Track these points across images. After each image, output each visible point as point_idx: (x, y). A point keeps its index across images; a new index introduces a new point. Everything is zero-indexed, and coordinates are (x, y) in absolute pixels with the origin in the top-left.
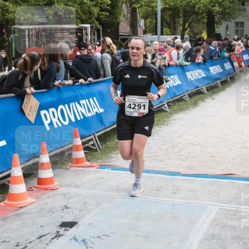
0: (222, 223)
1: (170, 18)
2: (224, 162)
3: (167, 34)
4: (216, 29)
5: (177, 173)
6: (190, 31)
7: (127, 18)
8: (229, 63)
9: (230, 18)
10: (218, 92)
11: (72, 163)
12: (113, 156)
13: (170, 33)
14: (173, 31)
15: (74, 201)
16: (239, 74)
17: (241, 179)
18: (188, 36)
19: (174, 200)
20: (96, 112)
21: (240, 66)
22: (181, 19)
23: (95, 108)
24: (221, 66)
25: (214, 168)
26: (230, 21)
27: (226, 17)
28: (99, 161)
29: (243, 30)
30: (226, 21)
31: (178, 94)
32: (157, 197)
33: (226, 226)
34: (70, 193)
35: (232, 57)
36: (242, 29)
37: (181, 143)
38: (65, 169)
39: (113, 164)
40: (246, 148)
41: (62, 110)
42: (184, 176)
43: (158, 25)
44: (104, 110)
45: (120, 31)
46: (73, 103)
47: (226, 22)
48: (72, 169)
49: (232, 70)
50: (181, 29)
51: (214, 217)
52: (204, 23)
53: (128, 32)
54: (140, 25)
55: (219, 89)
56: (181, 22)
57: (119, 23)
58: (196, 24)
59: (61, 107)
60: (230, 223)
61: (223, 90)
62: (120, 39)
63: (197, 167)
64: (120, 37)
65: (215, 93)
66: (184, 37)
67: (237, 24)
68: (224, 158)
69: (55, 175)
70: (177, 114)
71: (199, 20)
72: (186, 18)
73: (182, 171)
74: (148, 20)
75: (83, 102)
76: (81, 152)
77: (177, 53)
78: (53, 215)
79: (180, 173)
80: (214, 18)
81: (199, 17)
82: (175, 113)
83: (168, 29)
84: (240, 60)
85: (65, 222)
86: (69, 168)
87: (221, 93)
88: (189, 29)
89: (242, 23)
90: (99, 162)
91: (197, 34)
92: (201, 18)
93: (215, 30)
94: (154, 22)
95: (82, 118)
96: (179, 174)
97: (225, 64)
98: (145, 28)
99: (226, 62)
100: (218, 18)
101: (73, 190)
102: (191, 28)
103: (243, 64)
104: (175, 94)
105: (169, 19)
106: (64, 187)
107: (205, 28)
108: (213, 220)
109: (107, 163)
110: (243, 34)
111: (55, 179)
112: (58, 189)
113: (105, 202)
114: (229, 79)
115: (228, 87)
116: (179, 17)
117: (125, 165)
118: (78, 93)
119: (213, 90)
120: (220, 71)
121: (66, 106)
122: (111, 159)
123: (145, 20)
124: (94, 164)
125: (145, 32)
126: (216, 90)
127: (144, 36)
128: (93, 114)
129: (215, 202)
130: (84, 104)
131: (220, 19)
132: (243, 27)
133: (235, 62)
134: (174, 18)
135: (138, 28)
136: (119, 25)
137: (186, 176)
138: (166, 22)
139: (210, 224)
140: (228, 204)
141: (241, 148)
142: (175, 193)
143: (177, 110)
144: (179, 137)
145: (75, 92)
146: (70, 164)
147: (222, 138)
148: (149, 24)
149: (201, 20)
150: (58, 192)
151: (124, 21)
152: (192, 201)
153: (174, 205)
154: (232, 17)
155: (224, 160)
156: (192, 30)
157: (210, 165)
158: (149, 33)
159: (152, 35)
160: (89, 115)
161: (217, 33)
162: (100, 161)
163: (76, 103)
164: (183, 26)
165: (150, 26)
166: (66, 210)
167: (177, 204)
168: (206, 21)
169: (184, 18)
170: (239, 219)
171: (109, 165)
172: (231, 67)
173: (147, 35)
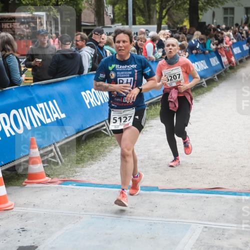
0: (207, 243)
1: (144, 3)
2: (210, 175)
3: (140, 24)
4: (200, 17)
5: (154, 187)
6: (168, 19)
7: (90, 5)
8: (216, 58)
9: (216, 3)
10: (203, 93)
11: (29, 179)
12: (77, 169)
13: (144, 22)
14: (148, 20)
15: (33, 223)
16: (229, 71)
17: (230, 193)
18: (167, 26)
19: (151, 219)
20: (57, 118)
21: (230, 62)
22: (157, 5)
23: (55, 113)
24: (206, 62)
25: (198, 182)
26: (218, 7)
27: (213, 1)
28: (60, 176)
29: (233, 18)
30: (212, 6)
31: (155, 96)
32: (131, 216)
33: (212, 247)
34: (27, 213)
35: (219, 50)
36: (232, 16)
37: (158, 153)
38: (20, 186)
39: (78, 179)
40: (235, 157)
41: (15, 116)
42: (163, 191)
43: (129, 13)
44: (66, 115)
45: (82, 20)
46: (28, 108)
47: (213, 8)
48: (28, 185)
49: (220, 67)
50: (158, 17)
51: (199, 237)
52: (186, 9)
53: (93, 21)
54: (107, 13)
55: (204, 89)
56: (158, 9)
57: (81, 10)
58: (175, 11)
59: (14, 112)
60: (217, 243)
61: (209, 90)
62: (82, 30)
63: (178, 180)
64: (83, 28)
65: (200, 94)
66: (161, 27)
67: (226, 9)
68: (210, 170)
69: (8, 194)
70: (153, 119)
71: (179, 6)
72: (164, 4)
73: (161, 185)
74: (117, 6)
75: (40, 105)
76: (39, 165)
77: (153, 46)
78: (8, 239)
79: (158, 187)
80: (198, 3)
81: (180, 2)
82: (152, 119)
83: (141, 18)
84: (229, 55)
85: (23, 247)
86: (25, 185)
87: (206, 94)
88: (167, 17)
89: (232, 9)
90: (61, 178)
91: (178, 23)
92: (182, 3)
93: (198, 18)
94: (124, 8)
95: (40, 125)
96: (156, 189)
97: (211, 59)
98: (114, 16)
99: (212, 57)
100: (202, 3)
101: (30, 210)
102: (169, 16)
103: (233, 59)
104: (151, 96)
105: (142, 5)
106: (19, 207)
107: (186, 16)
108: (197, 240)
109: (71, 179)
110: (233, 22)
111: (9, 198)
112: (12, 209)
113: (70, 223)
114: (216, 77)
115: (215, 87)
116: (155, 3)
117: (93, 180)
118: (34, 95)
119: (197, 91)
120: (205, 68)
121: (20, 110)
122: (76, 173)
123: (113, 7)
124: (55, 179)
125: (113, 21)
126: (200, 90)
127: (113, 26)
128: (53, 120)
129: (200, 220)
130: (41, 109)
131: (205, 4)
132: (233, 13)
133: (224, 56)
134: (148, 3)
135: (105, 16)
136: (81, 13)
137: (166, 191)
138: (139, 9)
139: (193, 245)
140: (215, 222)
141: (230, 157)
142: (152, 211)
143: (154, 115)
144: (157, 146)
145: (31, 94)
146: (26, 180)
147: (208, 147)
148: (118, 11)
149: (182, 6)
150: (12, 213)
151: (88, 9)
152: (172, 220)
153: (151, 225)
154: (219, 2)
155: (209, 172)
156: (171, 17)
157: (193, 178)
158: (118, 23)
159: (123, 25)
160: (48, 121)
161: (202, 21)
162: (63, 176)
163: (32, 107)
164: (159, 13)
165: (119, 14)
166: (23, 233)
167: (155, 223)
168: (188, 7)
169: (161, 4)
170: (227, 239)
171: (74, 181)
172: (218, 62)
173: (116, 25)
